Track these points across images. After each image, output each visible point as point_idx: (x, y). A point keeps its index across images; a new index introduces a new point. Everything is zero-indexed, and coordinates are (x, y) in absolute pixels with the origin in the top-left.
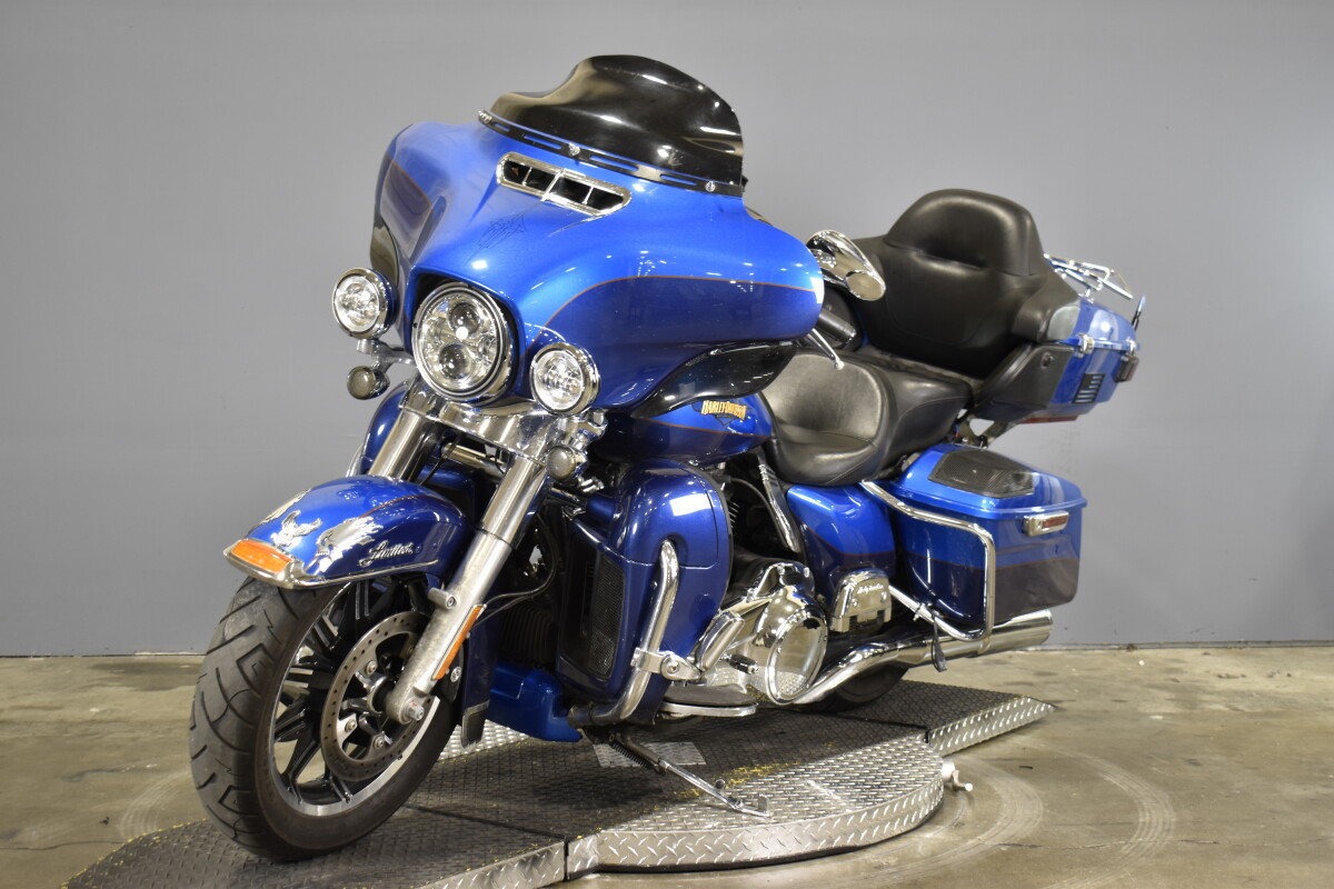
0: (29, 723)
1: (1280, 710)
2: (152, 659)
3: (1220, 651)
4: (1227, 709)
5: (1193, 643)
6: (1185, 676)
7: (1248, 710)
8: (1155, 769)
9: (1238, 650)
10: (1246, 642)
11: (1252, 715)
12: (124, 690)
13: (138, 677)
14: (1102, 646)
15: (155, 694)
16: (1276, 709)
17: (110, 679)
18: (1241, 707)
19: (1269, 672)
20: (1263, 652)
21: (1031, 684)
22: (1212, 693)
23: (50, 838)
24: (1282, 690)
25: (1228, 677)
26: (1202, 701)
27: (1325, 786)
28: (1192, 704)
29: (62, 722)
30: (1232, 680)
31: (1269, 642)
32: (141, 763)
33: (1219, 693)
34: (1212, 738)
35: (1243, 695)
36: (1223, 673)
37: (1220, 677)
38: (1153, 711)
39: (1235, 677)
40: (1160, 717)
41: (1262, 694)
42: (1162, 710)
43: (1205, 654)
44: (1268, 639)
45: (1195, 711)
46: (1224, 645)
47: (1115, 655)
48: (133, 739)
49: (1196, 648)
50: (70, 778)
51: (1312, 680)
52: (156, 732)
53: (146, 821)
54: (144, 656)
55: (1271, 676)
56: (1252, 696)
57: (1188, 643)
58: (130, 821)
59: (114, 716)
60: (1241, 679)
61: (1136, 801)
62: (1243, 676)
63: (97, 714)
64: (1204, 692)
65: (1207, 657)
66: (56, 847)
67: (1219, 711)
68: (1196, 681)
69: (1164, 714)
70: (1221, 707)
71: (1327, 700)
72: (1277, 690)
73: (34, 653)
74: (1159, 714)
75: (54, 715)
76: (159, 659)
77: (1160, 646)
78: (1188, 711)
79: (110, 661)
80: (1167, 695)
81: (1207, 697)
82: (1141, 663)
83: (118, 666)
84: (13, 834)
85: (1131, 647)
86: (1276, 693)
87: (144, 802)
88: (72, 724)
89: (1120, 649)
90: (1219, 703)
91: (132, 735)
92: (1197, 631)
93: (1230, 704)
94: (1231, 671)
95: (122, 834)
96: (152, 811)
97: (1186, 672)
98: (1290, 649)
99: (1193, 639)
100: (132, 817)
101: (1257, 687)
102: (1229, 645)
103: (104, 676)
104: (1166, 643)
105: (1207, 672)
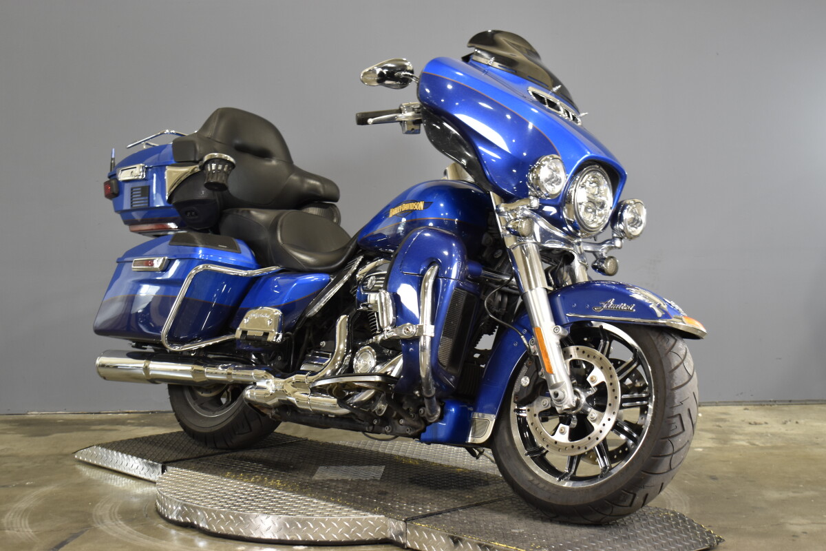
1: (782, 444)
2: (38, 417)
3: (756, 407)
4: (747, 444)
5: (739, 402)
6: (727, 423)
7: (761, 445)
8: (686, 482)
9: (769, 406)
10: (775, 401)
11: (762, 448)
12: (18, 436)
13: (28, 428)
15: (37, 439)
16: (780, 444)
17: (10, 430)
18: (757, 443)
19: (784, 421)
20: (786, 408)
22: (741, 434)
24: (789, 432)
25: (756, 424)
26: (733, 439)
27: (794, 492)
28: (725, 441)
30: (757, 426)
31: (790, 401)
32: (22, 482)
33: (746, 434)
34: (731, 463)
35: (761, 435)
36: (752, 422)
37: (750, 424)
38: (697, 445)
39: (760, 424)
40: (700, 450)
41: (773, 434)
42: (704, 445)
43: (745, 409)
44: (790, 399)
45: (725, 446)
46: (760, 403)
48: (19, 467)
49: (741, 405)
51: (812, 426)
52: (35, 462)
53: (22, 516)
54: (33, 414)
55: (785, 423)
56: (767, 436)
57: (735, 402)
58: (11, 517)
59: (9, 452)
60: (764, 425)
61: (667, 501)
62: (766, 423)
64: (737, 434)
65: (746, 411)
67: (744, 446)
68: (734, 427)
69: (704, 448)
70: (744, 443)
71: (817, 438)
72: (786, 432)
74: (701, 447)
76: (43, 417)
77: (717, 404)
78: (721, 446)
79: (10, 418)
80: (710, 435)
81: (737, 437)
82: (700, 415)
83: (16, 421)
86: (785, 434)
87: (22, 505)
90: (743, 440)
91: (19, 465)
92: (742, 393)
93: (751, 441)
94: (758, 420)
95: (5, 525)
96: (26, 510)
97: (729, 421)
98: (804, 406)
99: (738, 399)
100: (12, 514)
101: (772, 430)
102: (763, 403)
103: (6, 428)
104: (720, 402)
105: (743, 421)
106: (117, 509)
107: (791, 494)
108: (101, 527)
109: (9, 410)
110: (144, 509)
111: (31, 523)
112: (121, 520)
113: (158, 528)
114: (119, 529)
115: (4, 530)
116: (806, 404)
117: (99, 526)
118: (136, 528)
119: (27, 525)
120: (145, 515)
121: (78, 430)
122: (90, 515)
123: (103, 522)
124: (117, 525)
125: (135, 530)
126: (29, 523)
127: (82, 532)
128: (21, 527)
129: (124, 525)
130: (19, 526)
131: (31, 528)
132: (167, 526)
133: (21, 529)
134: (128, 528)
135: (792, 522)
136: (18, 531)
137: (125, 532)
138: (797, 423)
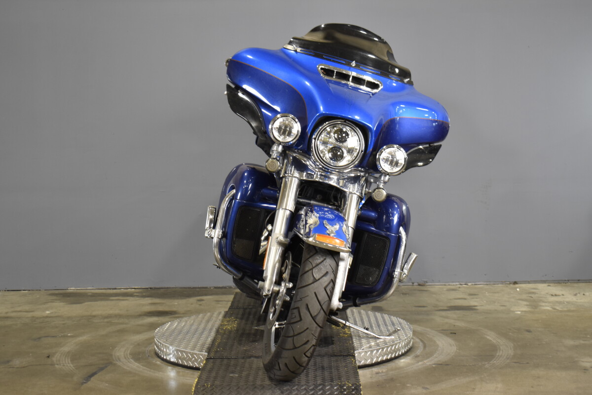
0: (19, 318)
1: (575, 309)
2: (75, 291)
3: (556, 284)
4: (551, 309)
5: (544, 281)
6: (537, 295)
7: (560, 309)
8: (511, 334)
9: (564, 284)
10: (568, 280)
11: (561, 311)
12: (62, 304)
13: (68, 298)
14: (502, 283)
15: (75, 305)
16: (572, 309)
17: (56, 300)
18: (557, 308)
19: (575, 293)
20: (576, 285)
21: (465, 299)
22: (546, 302)
23: (24, 363)
24: (579, 301)
25: (556, 295)
26: (541, 306)
27: (584, 341)
28: (536, 307)
29: (33, 317)
30: (557, 297)
31: (579, 280)
32: (66, 333)
33: (550, 302)
34: (540, 321)
35: (560, 303)
36: (554, 294)
37: (552, 295)
38: (517, 310)
39: (559, 295)
40: (519, 313)
41: (568, 302)
42: (521, 309)
43: (549, 286)
45: (536, 310)
46: (558, 282)
47: (507, 286)
48: (63, 324)
49: (545, 283)
50: (35, 340)
52: (74, 321)
53: (66, 356)
54: (72, 289)
55: (576, 295)
56: (564, 303)
57: (541, 281)
58: (58, 357)
59: (57, 315)
61: (498, 347)
62: (563, 295)
63: (49, 314)
64: (543, 302)
65: (549, 287)
66: (26, 367)
67: (548, 310)
68: (541, 297)
69: (522, 311)
70: (549, 308)
72: (576, 301)
73: (23, 289)
74: (519, 311)
75: (30, 315)
76: (78, 291)
77: (529, 282)
78: (533, 310)
79: (57, 292)
80: (525, 303)
81: (543, 304)
82: (518, 289)
83: (60, 294)
84: (8, 362)
85: (515, 283)
86: (576, 302)
87: (66, 349)
88: (37, 318)
89: (510, 284)
90: (548, 306)
91: (63, 322)
92: (546, 275)
93: (553, 307)
94: (558, 293)
95: (55, 362)
96: (69, 352)
97: (538, 294)
98: (588, 284)
99: (544, 279)
100: (60, 355)
101: (567, 300)
102: (560, 282)
103: (53, 298)
104: (531, 281)
105: (547, 293)
106: (129, 352)
107: (582, 342)
108: (118, 363)
109: (56, 287)
110: (147, 352)
111: (72, 360)
112: (131, 358)
113: (156, 364)
114: (130, 364)
115: (54, 365)
116: (589, 282)
117: (117, 362)
118: (142, 364)
119: (70, 362)
120: (147, 356)
121: (102, 300)
122: (112, 355)
123: (120, 360)
124: (129, 362)
125: (142, 365)
126: (71, 361)
127: (106, 367)
128: (66, 363)
129: (134, 362)
130: (64, 362)
131: (72, 364)
132: (162, 363)
133: (65, 365)
134: (137, 364)
135: (583, 360)
136: (64, 366)
137: (135, 367)
138: (584, 294)
